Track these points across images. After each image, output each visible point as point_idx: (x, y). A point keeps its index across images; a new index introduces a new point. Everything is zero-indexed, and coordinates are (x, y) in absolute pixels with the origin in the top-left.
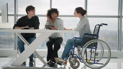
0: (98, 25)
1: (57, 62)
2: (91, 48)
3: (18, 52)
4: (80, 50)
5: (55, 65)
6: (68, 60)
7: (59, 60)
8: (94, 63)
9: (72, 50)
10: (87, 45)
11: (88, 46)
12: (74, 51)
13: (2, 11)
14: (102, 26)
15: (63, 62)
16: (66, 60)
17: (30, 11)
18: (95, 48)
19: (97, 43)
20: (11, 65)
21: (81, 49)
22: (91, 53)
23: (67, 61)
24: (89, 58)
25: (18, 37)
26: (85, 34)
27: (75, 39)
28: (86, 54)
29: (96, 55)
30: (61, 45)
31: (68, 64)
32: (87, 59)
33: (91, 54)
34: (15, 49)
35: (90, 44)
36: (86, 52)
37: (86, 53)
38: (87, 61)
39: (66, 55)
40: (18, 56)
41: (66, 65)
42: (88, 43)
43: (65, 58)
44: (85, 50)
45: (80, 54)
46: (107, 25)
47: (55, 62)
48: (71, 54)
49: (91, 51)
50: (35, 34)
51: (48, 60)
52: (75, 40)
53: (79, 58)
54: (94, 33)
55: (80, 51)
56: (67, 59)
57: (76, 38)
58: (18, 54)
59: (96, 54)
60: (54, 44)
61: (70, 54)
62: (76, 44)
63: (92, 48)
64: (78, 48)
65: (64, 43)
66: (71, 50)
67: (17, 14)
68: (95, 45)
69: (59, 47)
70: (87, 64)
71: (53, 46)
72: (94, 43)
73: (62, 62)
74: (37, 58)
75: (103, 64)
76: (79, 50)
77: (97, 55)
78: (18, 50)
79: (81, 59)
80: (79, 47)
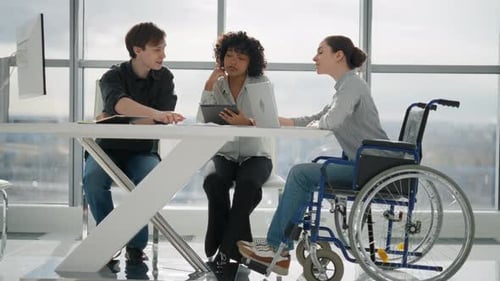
0: (420, 105)
1: (248, 261)
2: (388, 202)
3: (85, 218)
4: (345, 209)
5: (239, 270)
6: (293, 253)
7: (258, 253)
8: (404, 265)
9: (310, 209)
10: (372, 190)
11: (376, 195)
12: (318, 213)
13: (18, 45)
14: (435, 108)
15: (274, 262)
16: (285, 250)
17: (144, 49)
18: (406, 200)
19: (414, 182)
20: (58, 272)
21: (350, 204)
22: (387, 222)
23: (289, 256)
24: (380, 245)
25: (87, 154)
26: (367, 144)
27: (322, 162)
28: (370, 228)
29: (413, 233)
30: (263, 189)
31: (296, 268)
32: (372, 249)
33: (390, 226)
34: (73, 203)
35: (388, 186)
36: (368, 218)
37: (370, 222)
38: (373, 258)
39: (286, 230)
40: (85, 235)
41: (286, 274)
42: (379, 183)
43: (282, 243)
44: (366, 211)
45: (345, 227)
46: (456, 104)
47: (240, 258)
48: (307, 227)
49: (388, 215)
50: (157, 141)
51: (209, 252)
52: (323, 168)
53: (339, 244)
54: (401, 139)
55: (344, 213)
56: (291, 247)
57: (329, 160)
58: (85, 226)
59: (412, 228)
60: (234, 183)
61: (301, 225)
62: (326, 184)
63: (393, 203)
64: (337, 201)
65: (279, 178)
66: (307, 211)
67: (80, 57)
68: (409, 189)
69: (257, 198)
70: (373, 268)
71: (232, 192)
72: (402, 180)
73: (269, 260)
74: (163, 240)
75: (440, 269)
76: (339, 211)
77: (415, 232)
78: (85, 207)
79: (349, 248)
80: (339, 196)
